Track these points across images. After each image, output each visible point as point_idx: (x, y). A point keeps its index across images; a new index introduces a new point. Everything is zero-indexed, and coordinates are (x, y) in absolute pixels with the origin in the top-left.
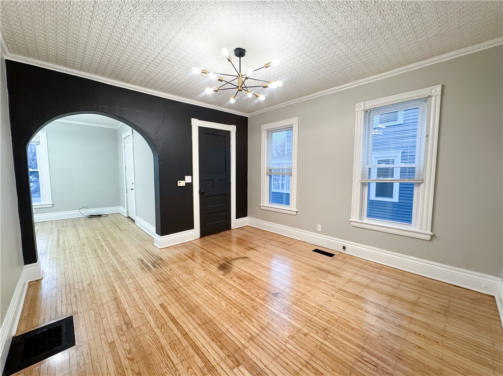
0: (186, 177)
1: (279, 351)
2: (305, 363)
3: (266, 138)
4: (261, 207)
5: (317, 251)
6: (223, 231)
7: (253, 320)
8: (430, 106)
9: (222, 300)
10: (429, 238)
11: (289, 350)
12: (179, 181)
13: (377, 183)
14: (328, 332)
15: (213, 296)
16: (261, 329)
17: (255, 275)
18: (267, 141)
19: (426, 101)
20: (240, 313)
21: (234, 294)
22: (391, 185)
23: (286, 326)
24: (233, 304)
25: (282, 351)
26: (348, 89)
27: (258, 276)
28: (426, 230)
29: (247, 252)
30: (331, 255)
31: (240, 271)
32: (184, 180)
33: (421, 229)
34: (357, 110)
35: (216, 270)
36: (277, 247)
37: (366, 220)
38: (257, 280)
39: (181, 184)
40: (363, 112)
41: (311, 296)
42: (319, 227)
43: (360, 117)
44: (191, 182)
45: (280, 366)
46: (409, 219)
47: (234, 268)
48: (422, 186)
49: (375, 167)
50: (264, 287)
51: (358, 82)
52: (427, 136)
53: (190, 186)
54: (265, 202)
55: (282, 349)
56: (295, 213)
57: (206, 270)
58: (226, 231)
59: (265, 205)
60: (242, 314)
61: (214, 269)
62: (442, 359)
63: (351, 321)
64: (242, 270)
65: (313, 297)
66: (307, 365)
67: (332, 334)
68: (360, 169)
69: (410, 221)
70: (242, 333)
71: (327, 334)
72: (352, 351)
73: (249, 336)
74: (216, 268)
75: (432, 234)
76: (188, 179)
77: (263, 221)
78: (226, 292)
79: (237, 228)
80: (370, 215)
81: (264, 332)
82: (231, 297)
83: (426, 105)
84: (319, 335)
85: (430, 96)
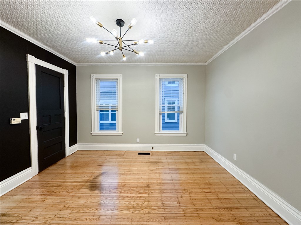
0: (21, 113)
1: (182, 213)
2: (195, 210)
3: (95, 84)
4: (92, 134)
5: (139, 154)
6: (59, 160)
7: (154, 208)
8: (184, 82)
9: (121, 210)
10: (186, 135)
11: (185, 209)
12: (13, 119)
13: (168, 113)
14: (187, 190)
15: (112, 212)
16: (163, 210)
17: (123, 181)
18: (96, 87)
19: (182, 79)
20: (143, 209)
21: (125, 201)
22: (174, 114)
23: (171, 199)
24: (131, 207)
25: (183, 212)
26: (151, 66)
27: (126, 181)
28: (185, 132)
29: (100, 169)
30: (149, 154)
31: (110, 184)
32: (19, 116)
33: (183, 132)
34: (156, 77)
35: (91, 192)
36: (117, 159)
37: (162, 132)
38: (129, 184)
39: (16, 121)
40: (159, 79)
41: (163, 178)
42: (138, 140)
43: (157, 81)
44: (27, 118)
45: (191, 220)
46: (178, 128)
47: (102, 184)
48: (182, 114)
49: (167, 105)
50: (137, 185)
51: (156, 63)
52: (184, 94)
53: (26, 123)
54: (96, 129)
55: (182, 211)
56: (122, 134)
57: (80, 197)
58: (62, 160)
59: (96, 132)
60: (144, 209)
61: (87, 193)
62: (217, 178)
63: (187, 180)
64: (111, 182)
65: (164, 178)
66: (197, 210)
67: (189, 190)
68: (159, 107)
69: (178, 129)
70: (158, 220)
71: (187, 191)
72: (200, 192)
73: (163, 218)
74: (89, 191)
75: (187, 133)
76: (24, 116)
77: (93, 144)
78: (117, 203)
79: (70, 154)
80: (162, 129)
81: (166, 210)
82: (125, 204)
83: (182, 81)
84: (185, 193)
85: (184, 78)
